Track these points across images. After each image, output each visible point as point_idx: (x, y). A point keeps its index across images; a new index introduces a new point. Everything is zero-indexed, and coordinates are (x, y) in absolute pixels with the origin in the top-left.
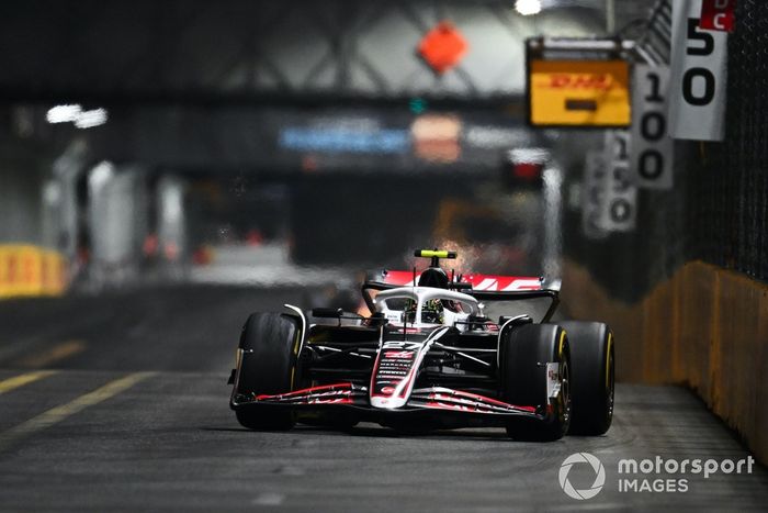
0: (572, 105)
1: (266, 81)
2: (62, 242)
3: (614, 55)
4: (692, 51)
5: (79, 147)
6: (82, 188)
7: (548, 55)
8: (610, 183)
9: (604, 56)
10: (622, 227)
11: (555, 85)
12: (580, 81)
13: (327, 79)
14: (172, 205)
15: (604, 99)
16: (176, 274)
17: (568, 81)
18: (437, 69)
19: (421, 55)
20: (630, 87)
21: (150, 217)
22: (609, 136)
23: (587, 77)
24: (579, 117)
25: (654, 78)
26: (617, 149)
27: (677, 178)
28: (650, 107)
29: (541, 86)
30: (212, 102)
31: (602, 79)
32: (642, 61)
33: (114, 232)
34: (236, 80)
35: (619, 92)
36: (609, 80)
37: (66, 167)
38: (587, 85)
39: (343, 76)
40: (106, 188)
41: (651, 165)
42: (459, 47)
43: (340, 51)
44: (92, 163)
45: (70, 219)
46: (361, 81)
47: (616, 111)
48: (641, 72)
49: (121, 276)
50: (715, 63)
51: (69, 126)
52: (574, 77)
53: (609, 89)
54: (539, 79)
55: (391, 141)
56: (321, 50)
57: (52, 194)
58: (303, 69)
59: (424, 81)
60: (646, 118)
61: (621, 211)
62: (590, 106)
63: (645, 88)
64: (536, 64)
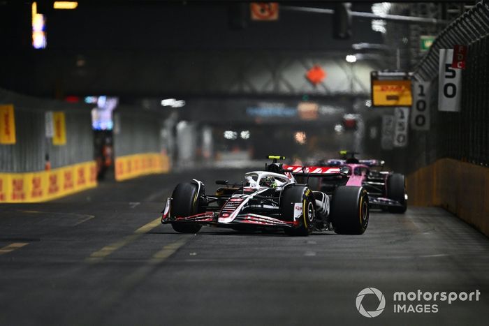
0: (389, 98)
1: (247, 89)
2: (168, 152)
3: (405, 78)
4: (447, 77)
5: (174, 115)
6: (174, 131)
7: (380, 78)
8: (397, 127)
9: (402, 78)
10: (400, 145)
11: (383, 90)
12: (392, 88)
13: (271, 88)
14: (207, 137)
15: (402, 95)
16: (209, 164)
17: (387, 88)
18: (314, 83)
20: (411, 89)
21: (199, 142)
22: (397, 109)
23: (395, 87)
24: (392, 102)
25: (421, 87)
26: (400, 115)
27: (432, 126)
28: (420, 98)
29: (377, 90)
30: (225, 96)
31: (401, 87)
32: (416, 80)
33: (186, 148)
34: (235, 89)
35: (408, 92)
36: (403, 88)
37: (169, 123)
38: (395, 90)
39: (277, 86)
40: (185, 129)
41: (420, 121)
42: (322, 75)
43: (276, 77)
44: (179, 121)
45: (170, 142)
46: (284, 88)
47: (406, 100)
48: (416, 85)
49: (190, 165)
50: (456, 81)
51: (169, 107)
52: (389, 87)
53: (403, 91)
54: (376, 88)
55: (289, 112)
56: (268, 77)
57: (165, 133)
58: (261, 84)
59: (309, 88)
60: (418, 102)
61: (401, 139)
62: (396, 98)
63: (418, 91)
64: (375, 82)
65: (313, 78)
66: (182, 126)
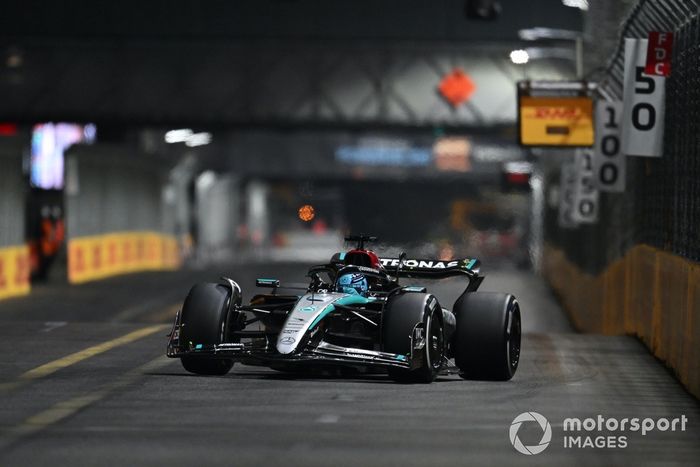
0: (551, 130)
1: (326, 112)
2: (177, 230)
3: (582, 93)
4: (639, 91)
5: (189, 161)
6: (191, 190)
7: (534, 94)
8: (580, 187)
9: (575, 94)
10: (591, 219)
11: (539, 115)
12: (557, 113)
13: (371, 112)
14: (258, 203)
15: (575, 125)
16: (261, 254)
17: (548, 113)
18: (452, 103)
19: (441, 93)
20: (593, 117)
21: (242, 212)
22: (578, 153)
23: (562, 110)
24: (556, 139)
25: (611, 111)
26: (584, 163)
27: (628, 187)
28: (608, 132)
29: (529, 117)
30: (288, 127)
31: (573, 112)
32: (602, 97)
33: (215, 222)
34: (304, 112)
35: (585, 121)
36: (578, 112)
37: (180, 175)
38: (562, 116)
39: (383, 109)
40: (211, 189)
41: (609, 174)
42: (469, 87)
43: (380, 90)
44: (199, 171)
45: (183, 213)
46: (396, 112)
47: (583, 135)
48: (602, 106)
49: (222, 256)
50: (656, 99)
51: (181, 145)
52: (552, 110)
53: (578, 118)
54: (527, 111)
56: (367, 89)
57: (170, 195)
58: (354, 103)
59: (442, 113)
60: (605, 140)
61: (586, 208)
62: (565, 131)
63: (604, 118)
64: (524, 100)
65: (451, 93)
66: (206, 181)
